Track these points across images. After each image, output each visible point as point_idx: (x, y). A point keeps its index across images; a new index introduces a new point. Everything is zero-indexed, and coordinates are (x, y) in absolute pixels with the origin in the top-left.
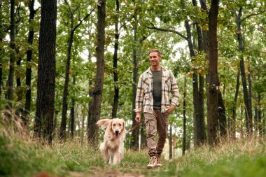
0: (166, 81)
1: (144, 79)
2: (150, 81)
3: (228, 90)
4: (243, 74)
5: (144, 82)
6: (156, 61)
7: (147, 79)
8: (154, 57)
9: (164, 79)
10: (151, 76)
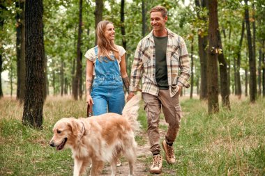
0: (172, 54)
1: (143, 49)
2: (151, 52)
3: (234, 33)
4: (248, 22)
5: (143, 53)
6: (159, 25)
7: (146, 49)
8: (157, 19)
9: (169, 50)
10: (152, 45)
